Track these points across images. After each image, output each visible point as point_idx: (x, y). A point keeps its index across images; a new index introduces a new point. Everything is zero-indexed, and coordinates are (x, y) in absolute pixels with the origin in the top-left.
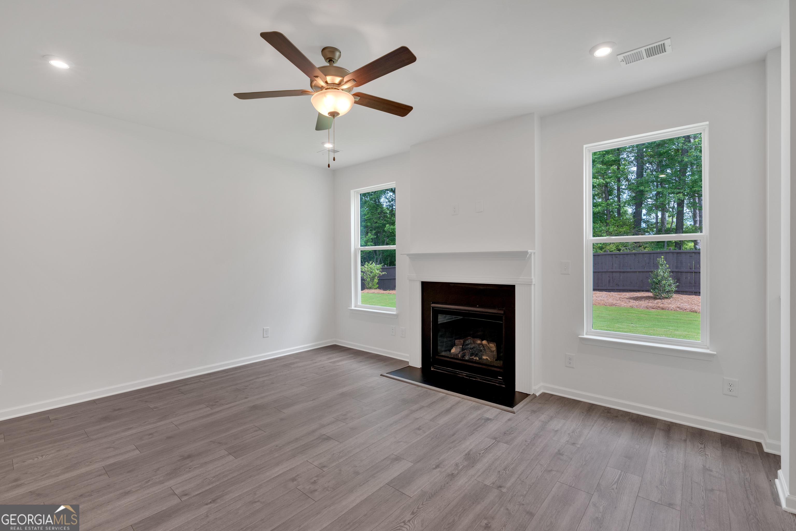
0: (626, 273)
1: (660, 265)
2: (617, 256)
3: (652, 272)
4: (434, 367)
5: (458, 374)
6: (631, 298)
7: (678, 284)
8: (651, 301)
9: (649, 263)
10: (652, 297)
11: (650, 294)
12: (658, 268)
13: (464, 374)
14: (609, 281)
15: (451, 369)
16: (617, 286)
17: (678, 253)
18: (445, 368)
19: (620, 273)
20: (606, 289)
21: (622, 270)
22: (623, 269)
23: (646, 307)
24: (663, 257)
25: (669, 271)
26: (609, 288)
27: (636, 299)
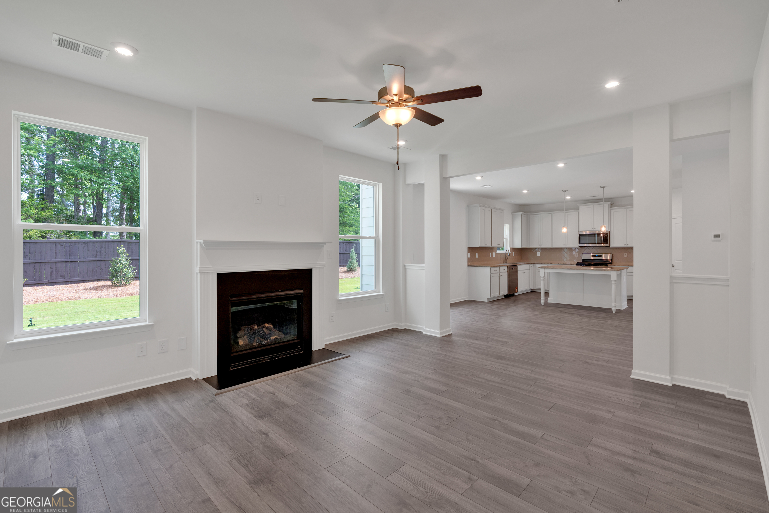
0: (74, 263)
1: (121, 253)
2: (62, 244)
3: (112, 260)
4: (232, 367)
5: (261, 361)
6: (90, 289)
7: (136, 270)
8: (114, 289)
9: (100, 252)
10: (110, 285)
11: (109, 283)
12: (118, 256)
13: (267, 358)
14: (51, 273)
15: (252, 360)
16: (62, 278)
17: (129, 242)
18: (245, 362)
19: (66, 263)
20: (47, 283)
21: (69, 260)
22: (69, 258)
23: (115, 295)
24: (122, 246)
25: (130, 260)
26: (51, 281)
27: (97, 288)
